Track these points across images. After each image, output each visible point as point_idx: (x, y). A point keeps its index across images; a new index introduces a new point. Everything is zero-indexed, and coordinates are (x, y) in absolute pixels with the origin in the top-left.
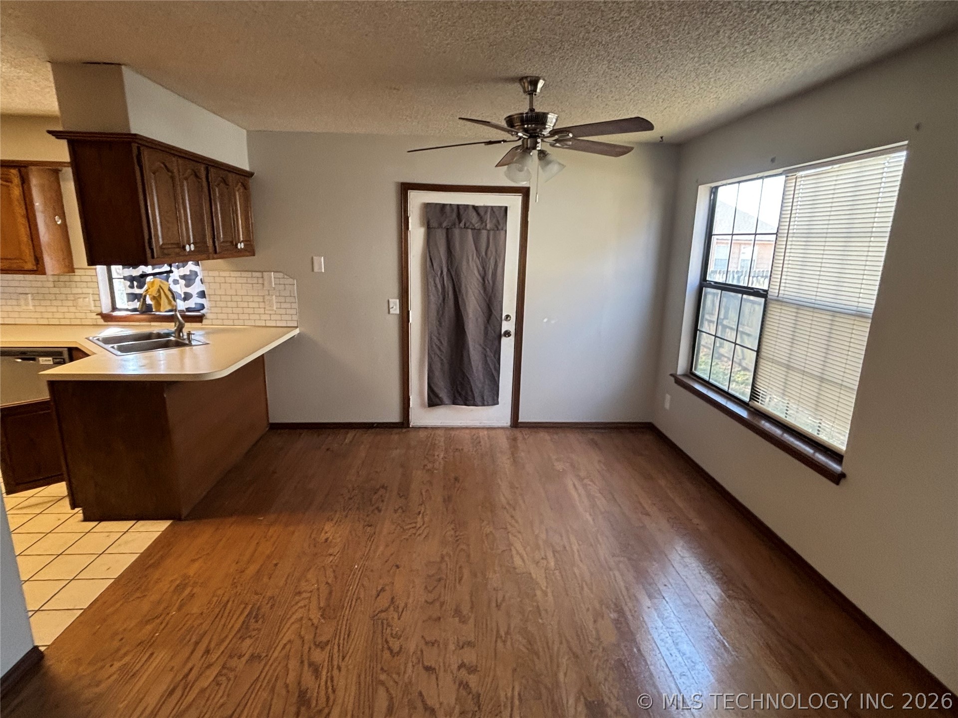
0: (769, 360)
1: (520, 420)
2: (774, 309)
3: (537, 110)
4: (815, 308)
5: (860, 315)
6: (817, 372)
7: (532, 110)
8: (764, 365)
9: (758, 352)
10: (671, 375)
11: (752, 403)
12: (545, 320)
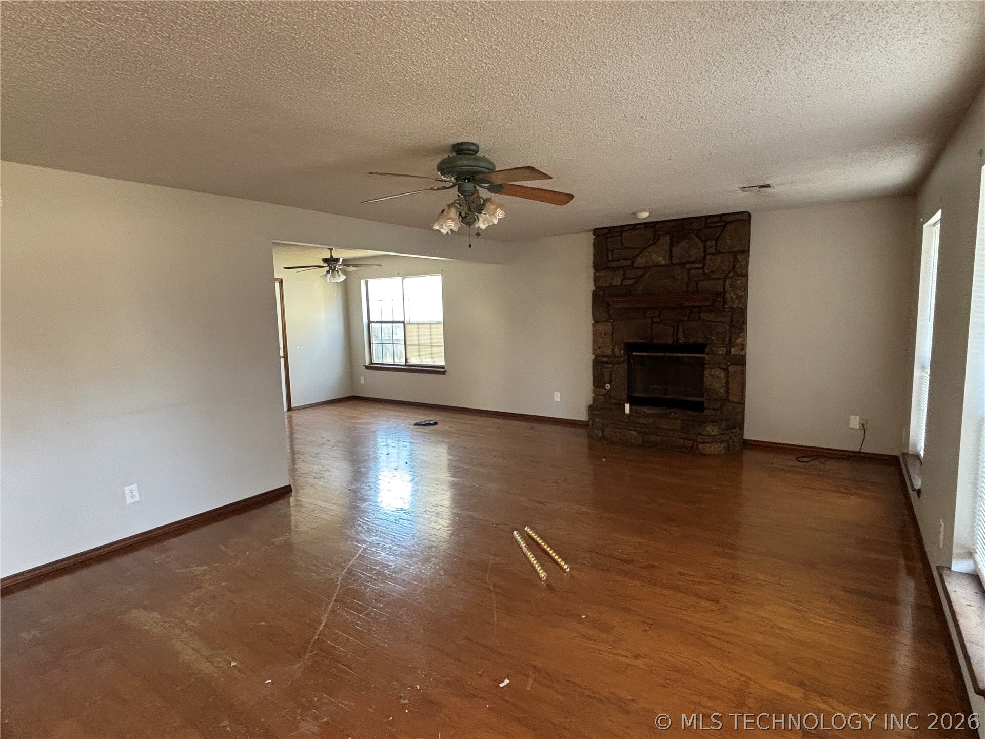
0: (409, 345)
1: (292, 406)
2: (408, 328)
3: (334, 257)
4: (424, 324)
5: (439, 323)
6: (429, 343)
7: (332, 256)
8: (408, 348)
9: (405, 344)
10: (364, 366)
11: (407, 364)
12: (298, 348)
